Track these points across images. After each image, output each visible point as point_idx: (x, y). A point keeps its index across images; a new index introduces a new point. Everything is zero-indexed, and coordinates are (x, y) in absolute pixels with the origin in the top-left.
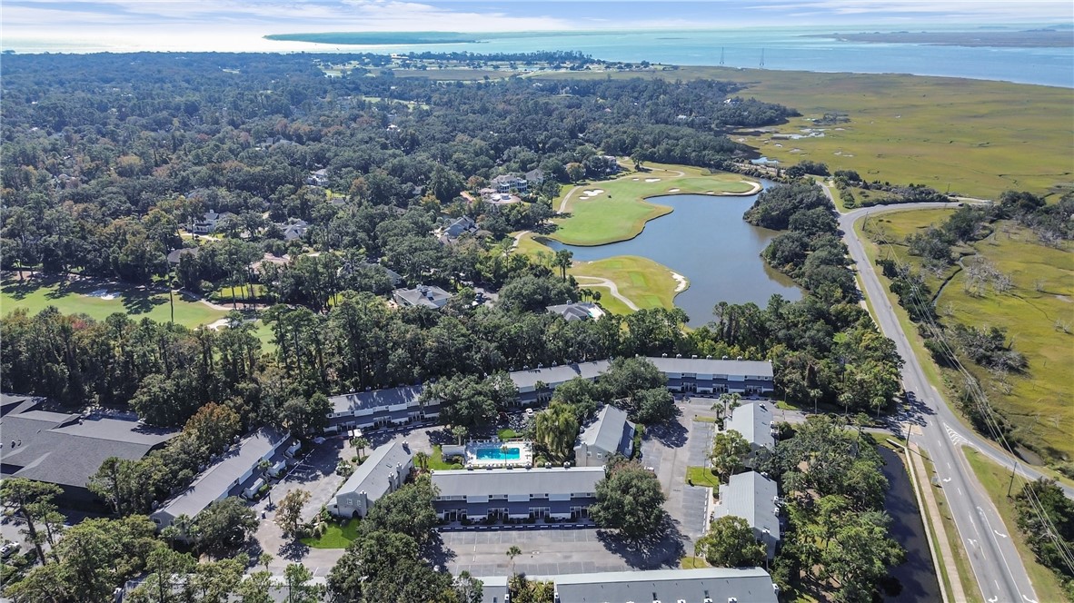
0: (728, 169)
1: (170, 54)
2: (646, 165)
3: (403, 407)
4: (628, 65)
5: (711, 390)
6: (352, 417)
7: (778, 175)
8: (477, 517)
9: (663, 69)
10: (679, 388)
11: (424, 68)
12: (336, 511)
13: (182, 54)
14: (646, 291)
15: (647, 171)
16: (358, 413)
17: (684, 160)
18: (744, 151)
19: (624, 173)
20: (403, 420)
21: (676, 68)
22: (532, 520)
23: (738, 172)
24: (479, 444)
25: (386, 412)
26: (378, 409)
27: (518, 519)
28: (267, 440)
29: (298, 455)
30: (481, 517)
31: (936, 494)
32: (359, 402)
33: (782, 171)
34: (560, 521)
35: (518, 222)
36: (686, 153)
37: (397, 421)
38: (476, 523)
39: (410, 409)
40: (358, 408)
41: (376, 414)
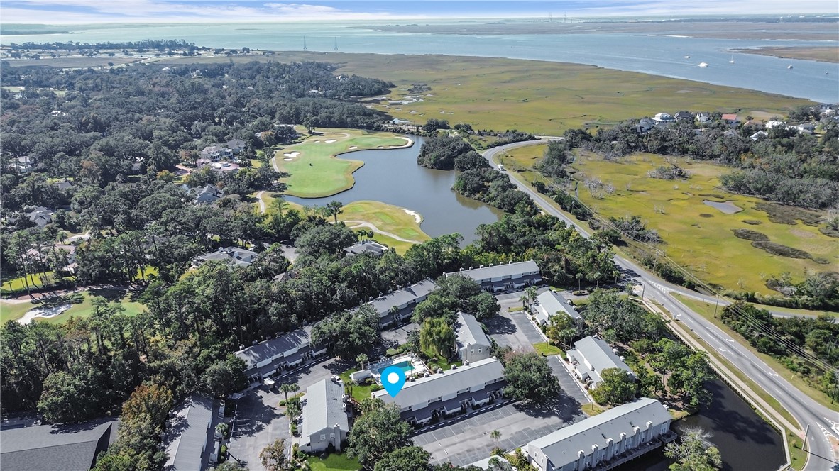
0: (379, 129)
2: (317, 130)
3: (295, 350)
4: (233, 51)
6: (258, 369)
7: (418, 130)
8: (425, 420)
11: (37, 57)
14: (398, 225)
15: (319, 134)
17: (342, 124)
18: (380, 115)
19: (303, 137)
20: (298, 362)
21: (273, 53)
22: (463, 411)
24: (375, 365)
25: (282, 358)
26: (275, 357)
27: (454, 413)
30: (427, 419)
32: (257, 355)
33: (420, 128)
34: (484, 405)
37: (293, 364)
38: (426, 425)
39: (301, 351)
40: (259, 360)
41: (275, 362)
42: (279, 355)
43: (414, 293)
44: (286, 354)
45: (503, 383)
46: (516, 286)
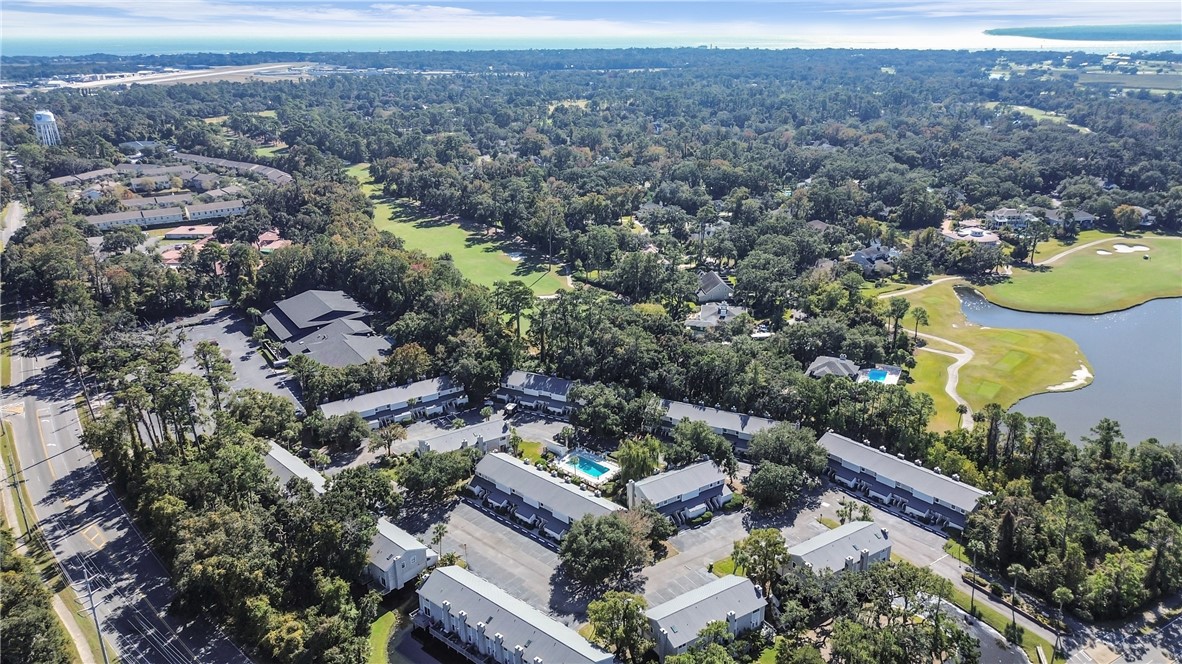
3: (563, 398)
5: (886, 500)
6: (521, 393)
8: (495, 504)
10: (851, 484)
11: (1134, 71)
12: (419, 453)
14: (1000, 377)
16: (527, 391)
20: (558, 410)
22: (532, 527)
24: (585, 452)
25: (548, 399)
26: (544, 393)
27: (521, 520)
29: (459, 407)
30: (498, 504)
32: (532, 382)
34: (550, 538)
37: (551, 409)
38: (492, 508)
39: (568, 402)
40: (529, 386)
41: (541, 397)
42: (547, 394)
43: (744, 423)
44: (555, 397)
46: (909, 510)
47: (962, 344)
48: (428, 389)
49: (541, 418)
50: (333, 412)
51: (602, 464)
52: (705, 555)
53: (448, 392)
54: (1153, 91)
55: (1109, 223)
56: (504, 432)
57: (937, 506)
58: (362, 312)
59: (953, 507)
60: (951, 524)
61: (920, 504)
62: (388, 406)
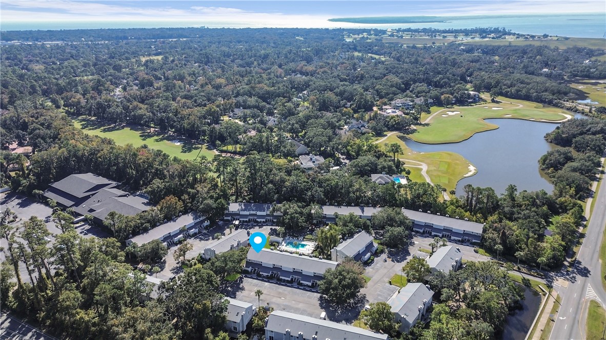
0: (556, 106)
1: (277, 29)
2: (499, 99)
3: (264, 213)
4: (533, 37)
5: (441, 235)
6: (238, 214)
7: (590, 112)
8: (265, 274)
9: (557, 40)
10: (421, 231)
11: (402, 37)
12: (203, 256)
13: (282, 29)
14: (444, 173)
15: (498, 102)
16: (242, 213)
17: (527, 98)
18: (576, 94)
19: (482, 102)
20: (262, 220)
21: (567, 39)
22: (291, 282)
23: (562, 108)
24: (291, 239)
25: (255, 215)
26: (252, 212)
27: (284, 280)
28: (192, 218)
29: (206, 228)
30: (267, 274)
31: (548, 324)
32: (243, 207)
33: (593, 109)
34: (305, 286)
35: (393, 126)
36: (529, 93)
37: (259, 220)
38: (264, 277)
39: (267, 215)
40: (242, 210)
41: (251, 215)
42: (254, 212)
43: (363, 211)
44: (259, 213)
45: (320, 278)
47: (418, 161)
48: (187, 220)
49: (255, 226)
50: (140, 241)
51: (303, 243)
52: (383, 277)
53: (198, 220)
54: (417, 45)
55: (439, 103)
56: (249, 236)
57: (465, 234)
58: (114, 183)
59: (473, 233)
60: (474, 241)
61: (457, 234)
62: (169, 233)
